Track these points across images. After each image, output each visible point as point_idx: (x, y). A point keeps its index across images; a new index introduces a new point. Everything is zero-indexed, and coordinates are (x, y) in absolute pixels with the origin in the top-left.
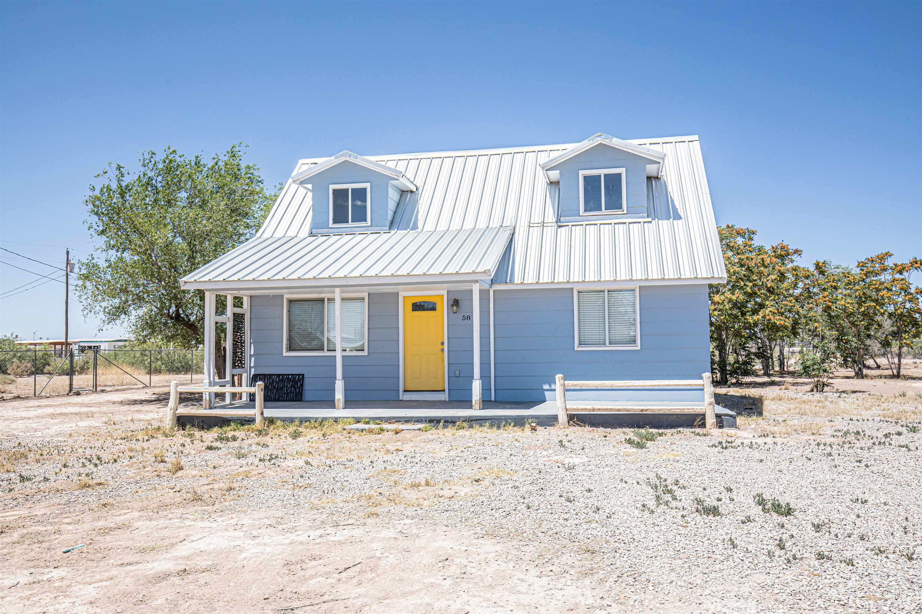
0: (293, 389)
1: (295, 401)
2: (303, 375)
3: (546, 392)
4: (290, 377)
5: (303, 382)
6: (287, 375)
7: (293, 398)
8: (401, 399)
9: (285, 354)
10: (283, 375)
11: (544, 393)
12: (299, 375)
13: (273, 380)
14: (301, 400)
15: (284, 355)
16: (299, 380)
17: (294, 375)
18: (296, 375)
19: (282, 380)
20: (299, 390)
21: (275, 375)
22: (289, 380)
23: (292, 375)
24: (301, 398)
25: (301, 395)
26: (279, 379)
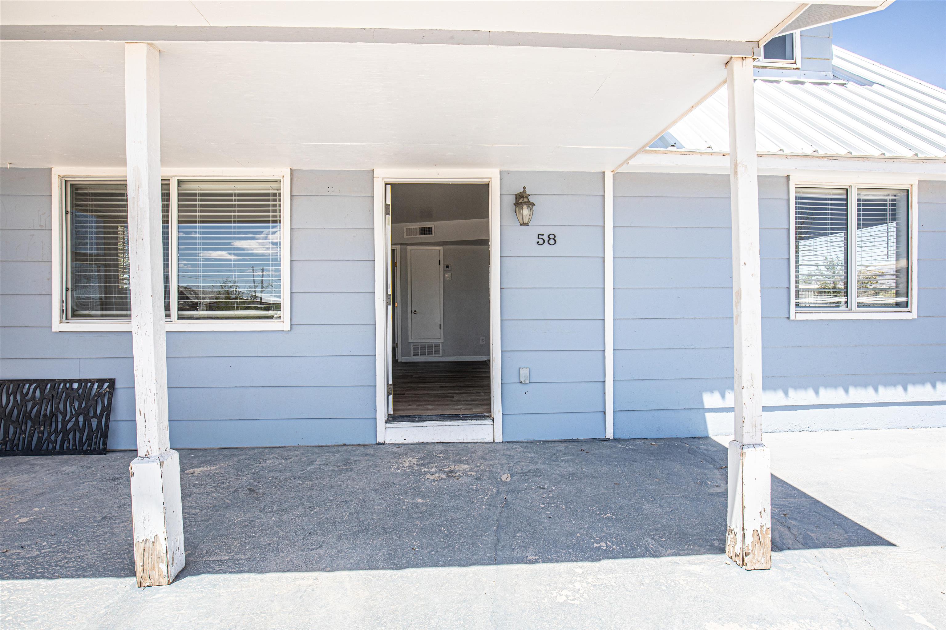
0: (81, 419)
1: (86, 453)
2: (112, 382)
3: (708, 415)
4: (75, 386)
5: (110, 400)
6: (65, 381)
7: (82, 444)
8: (380, 440)
9: (58, 326)
10: (53, 382)
11: (704, 415)
12: (101, 382)
13: (24, 396)
14: (104, 451)
15: (54, 330)
16: (100, 395)
17: (87, 381)
18: (92, 382)
19: (54, 396)
20: (99, 422)
21: (31, 382)
22: (71, 395)
23: (79, 381)
24: (105, 444)
25: (105, 435)
26: (42, 392)
